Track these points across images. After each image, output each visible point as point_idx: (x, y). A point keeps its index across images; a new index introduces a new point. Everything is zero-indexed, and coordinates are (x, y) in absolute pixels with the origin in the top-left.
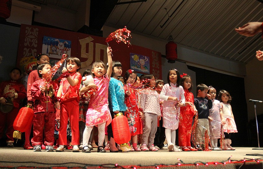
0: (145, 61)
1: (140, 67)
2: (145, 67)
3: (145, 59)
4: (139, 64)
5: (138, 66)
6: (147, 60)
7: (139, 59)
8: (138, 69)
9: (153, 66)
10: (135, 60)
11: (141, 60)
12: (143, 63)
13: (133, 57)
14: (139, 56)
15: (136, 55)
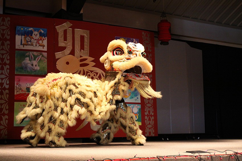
14: (126, 39)
15: (122, 38)
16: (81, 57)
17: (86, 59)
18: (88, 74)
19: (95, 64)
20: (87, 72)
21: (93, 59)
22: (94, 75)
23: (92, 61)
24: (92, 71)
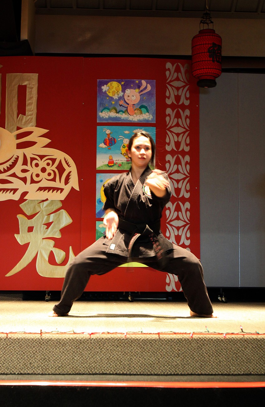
0: (142, 91)
1: (124, 109)
2: (142, 107)
3: (141, 89)
4: (121, 102)
5: (119, 108)
6: (149, 88)
7: (124, 91)
8: (118, 115)
9: (169, 102)
10: (110, 95)
11: (128, 91)
12: (134, 98)
13: (105, 88)
14: (123, 83)
15: (113, 81)
16: (18, 128)
17: (29, 133)
18: (34, 162)
19: (50, 141)
20: (32, 159)
21: (45, 131)
22: (48, 164)
23: (44, 136)
24: (42, 157)
